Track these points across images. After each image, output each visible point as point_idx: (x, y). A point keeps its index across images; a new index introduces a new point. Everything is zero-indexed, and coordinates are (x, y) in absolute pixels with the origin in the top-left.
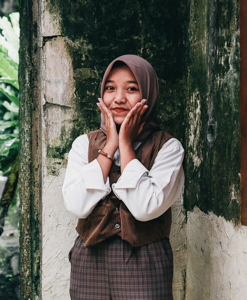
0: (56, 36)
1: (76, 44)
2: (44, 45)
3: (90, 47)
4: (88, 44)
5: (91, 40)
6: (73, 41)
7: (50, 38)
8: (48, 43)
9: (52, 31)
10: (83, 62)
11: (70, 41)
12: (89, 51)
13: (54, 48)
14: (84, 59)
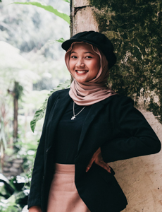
0: (85, 7)
1: (102, 12)
2: (75, 14)
3: (114, 14)
4: (111, 11)
5: (114, 8)
6: (100, 9)
7: (80, 8)
8: (78, 12)
9: (82, 3)
10: (107, 26)
11: (97, 10)
12: (112, 17)
13: (83, 16)
14: (108, 23)
